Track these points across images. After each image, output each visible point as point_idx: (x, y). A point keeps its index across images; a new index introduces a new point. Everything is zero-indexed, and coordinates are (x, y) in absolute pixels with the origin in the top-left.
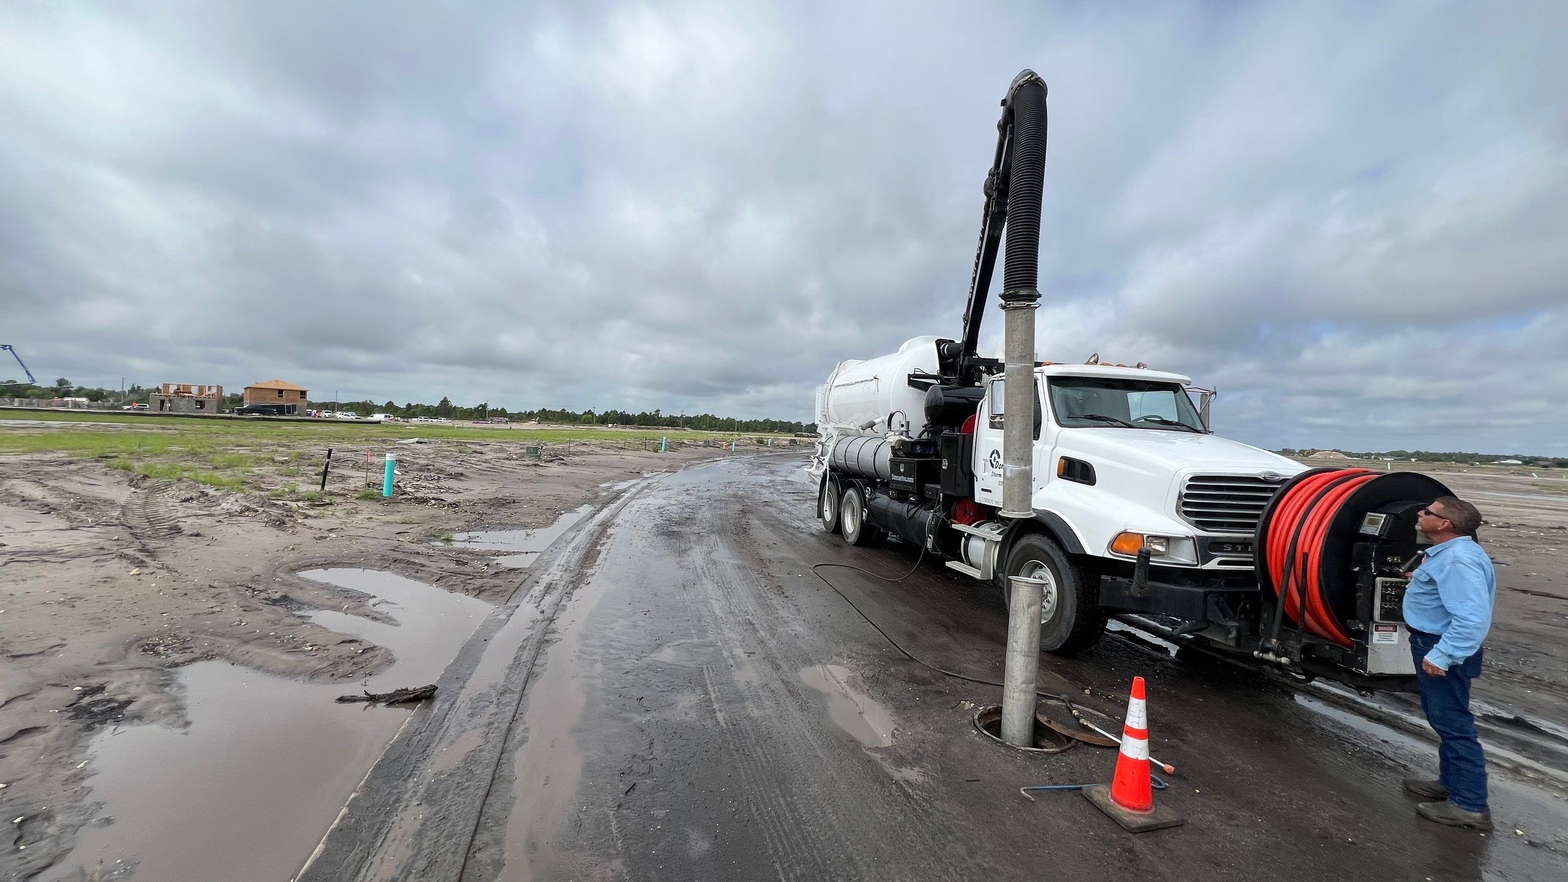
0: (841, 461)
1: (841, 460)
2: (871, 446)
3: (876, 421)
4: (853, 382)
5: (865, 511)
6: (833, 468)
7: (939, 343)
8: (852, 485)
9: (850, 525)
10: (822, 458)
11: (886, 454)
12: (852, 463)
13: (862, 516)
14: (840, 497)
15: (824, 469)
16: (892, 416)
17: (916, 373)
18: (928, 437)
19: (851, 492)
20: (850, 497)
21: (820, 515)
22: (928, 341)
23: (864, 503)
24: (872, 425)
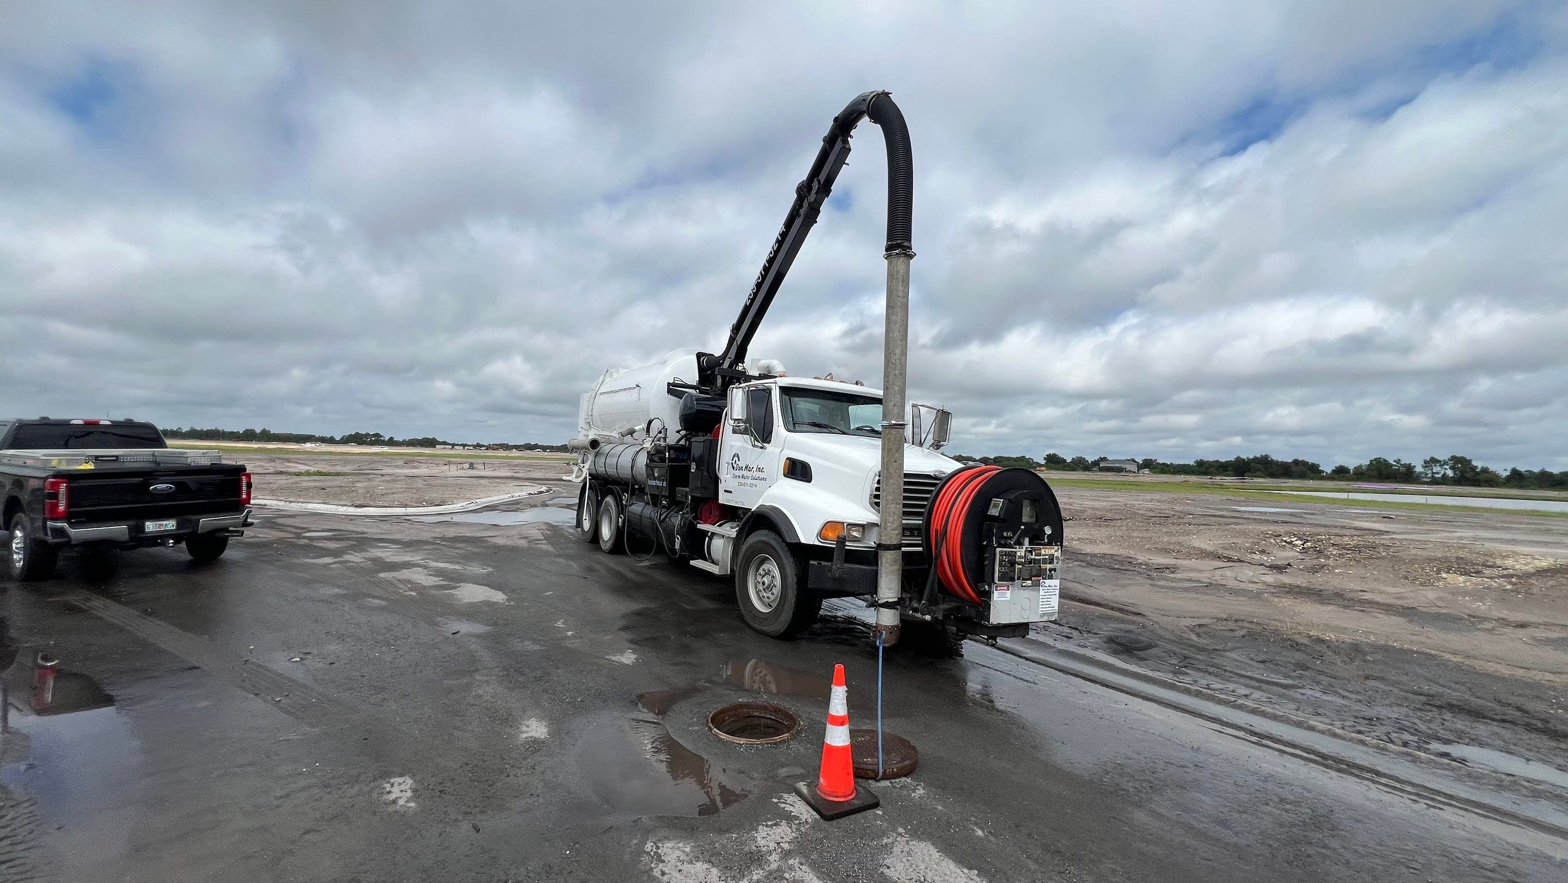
0: (601, 470)
1: (602, 467)
2: (630, 452)
3: (636, 428)
4: (617, 389)
5: (621, 518)
6: (594, 476)
7: (699, 356)
8: (610, 492)
9: (606, 532)
10: (582, 465)
11: (642, 460)
12: (611, 471)
13: (618, 523)
14: (599, 504)
15: (583, 476)
16: (650, 422)
17: (676, 382)
18: (686, 443)
19: (609, 499)
20: (608, 505)
21: (579, 524)
22: (690, 353)
23: (621, 509)
24: (632, 432)
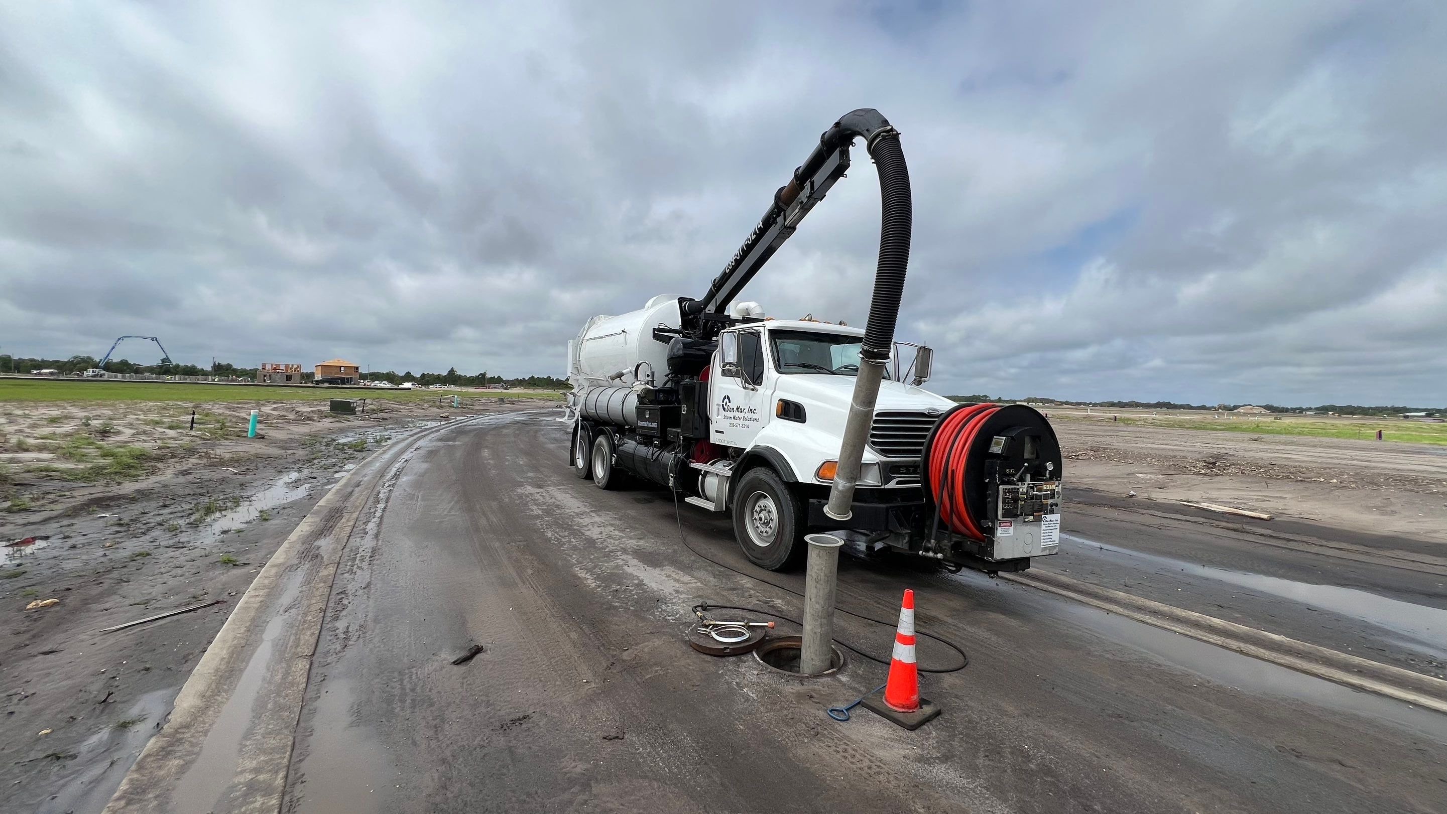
0: (592, 412)
1: (592, 409)
2: (620, 395)
3: (624, 371)
4: (603, 336)
5: (614, 457)
6: (584, 418)
7: (681, 300)
8: (602, 432)
9: (600, 471)
10: (574, 408)
11: (633, 402)
12: (602, 412)
13: (611, 462)
14: (591, 444)
15: (575, 418)
16: (638, 366)
17: (660, 327)
18: (672, 385)
19: (601, 440)
20: (600, 444)
21: (573, 462)
22: (671, 298)
23: (614, 449)
24: (620, 376)
